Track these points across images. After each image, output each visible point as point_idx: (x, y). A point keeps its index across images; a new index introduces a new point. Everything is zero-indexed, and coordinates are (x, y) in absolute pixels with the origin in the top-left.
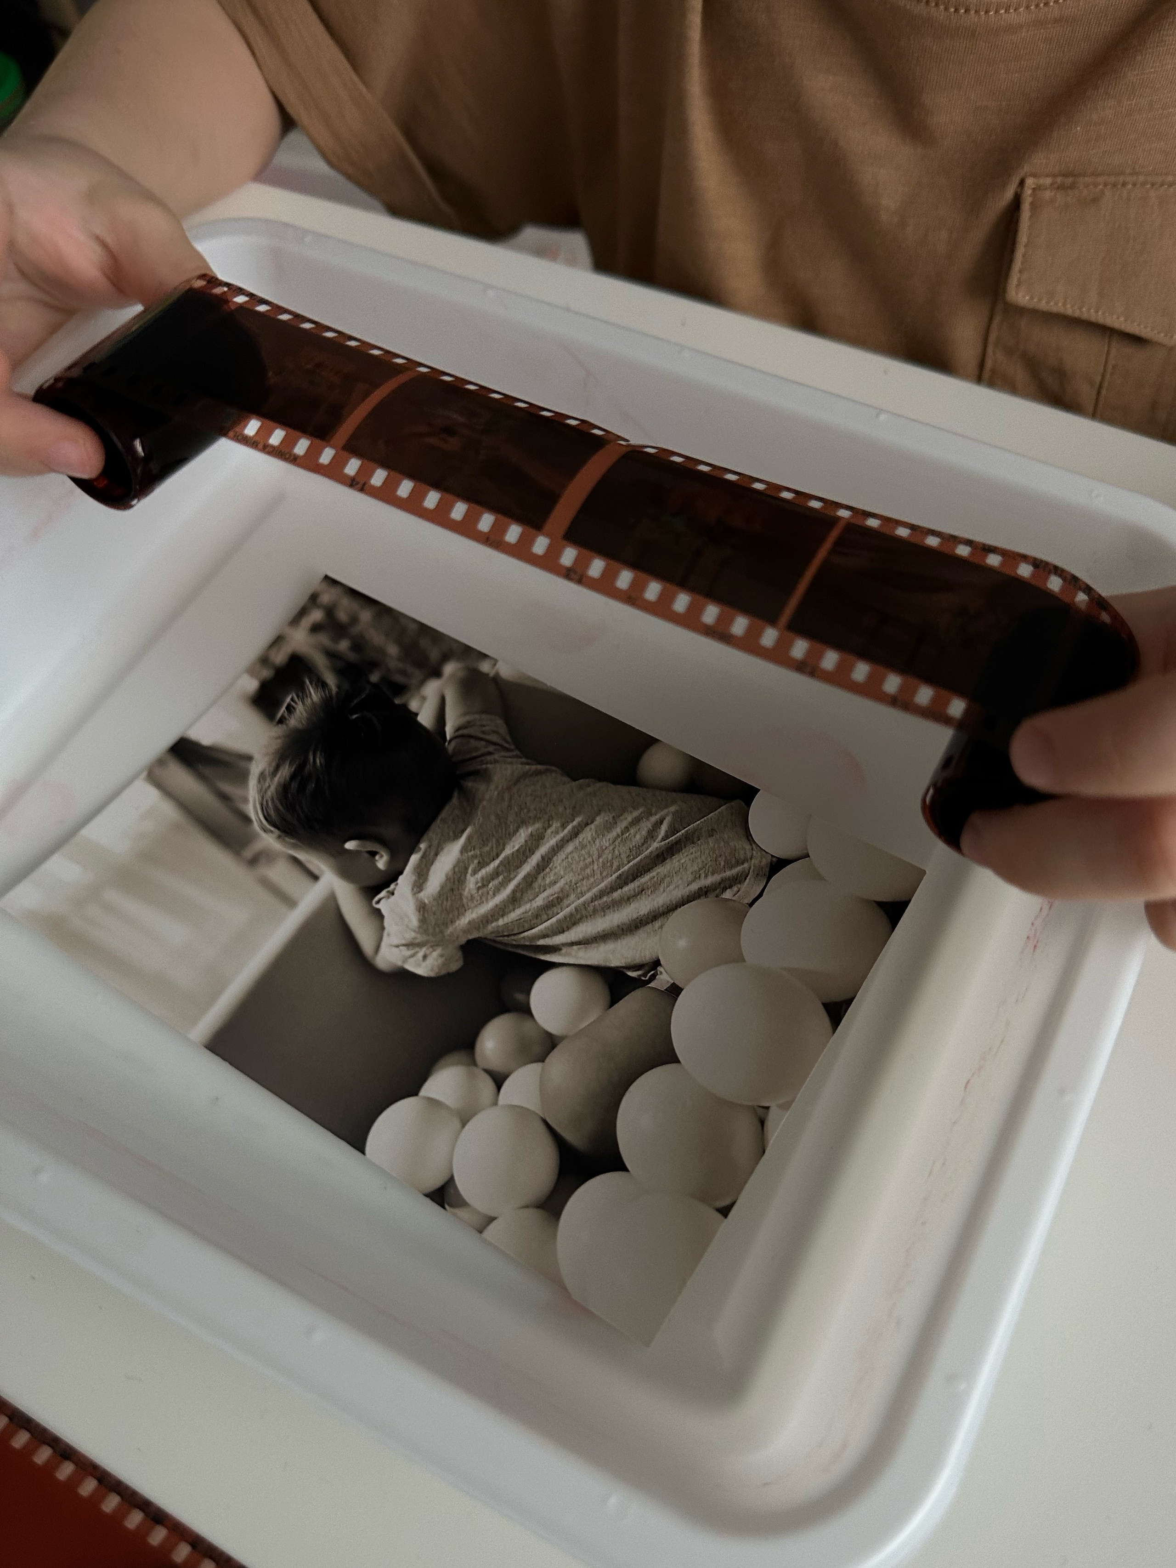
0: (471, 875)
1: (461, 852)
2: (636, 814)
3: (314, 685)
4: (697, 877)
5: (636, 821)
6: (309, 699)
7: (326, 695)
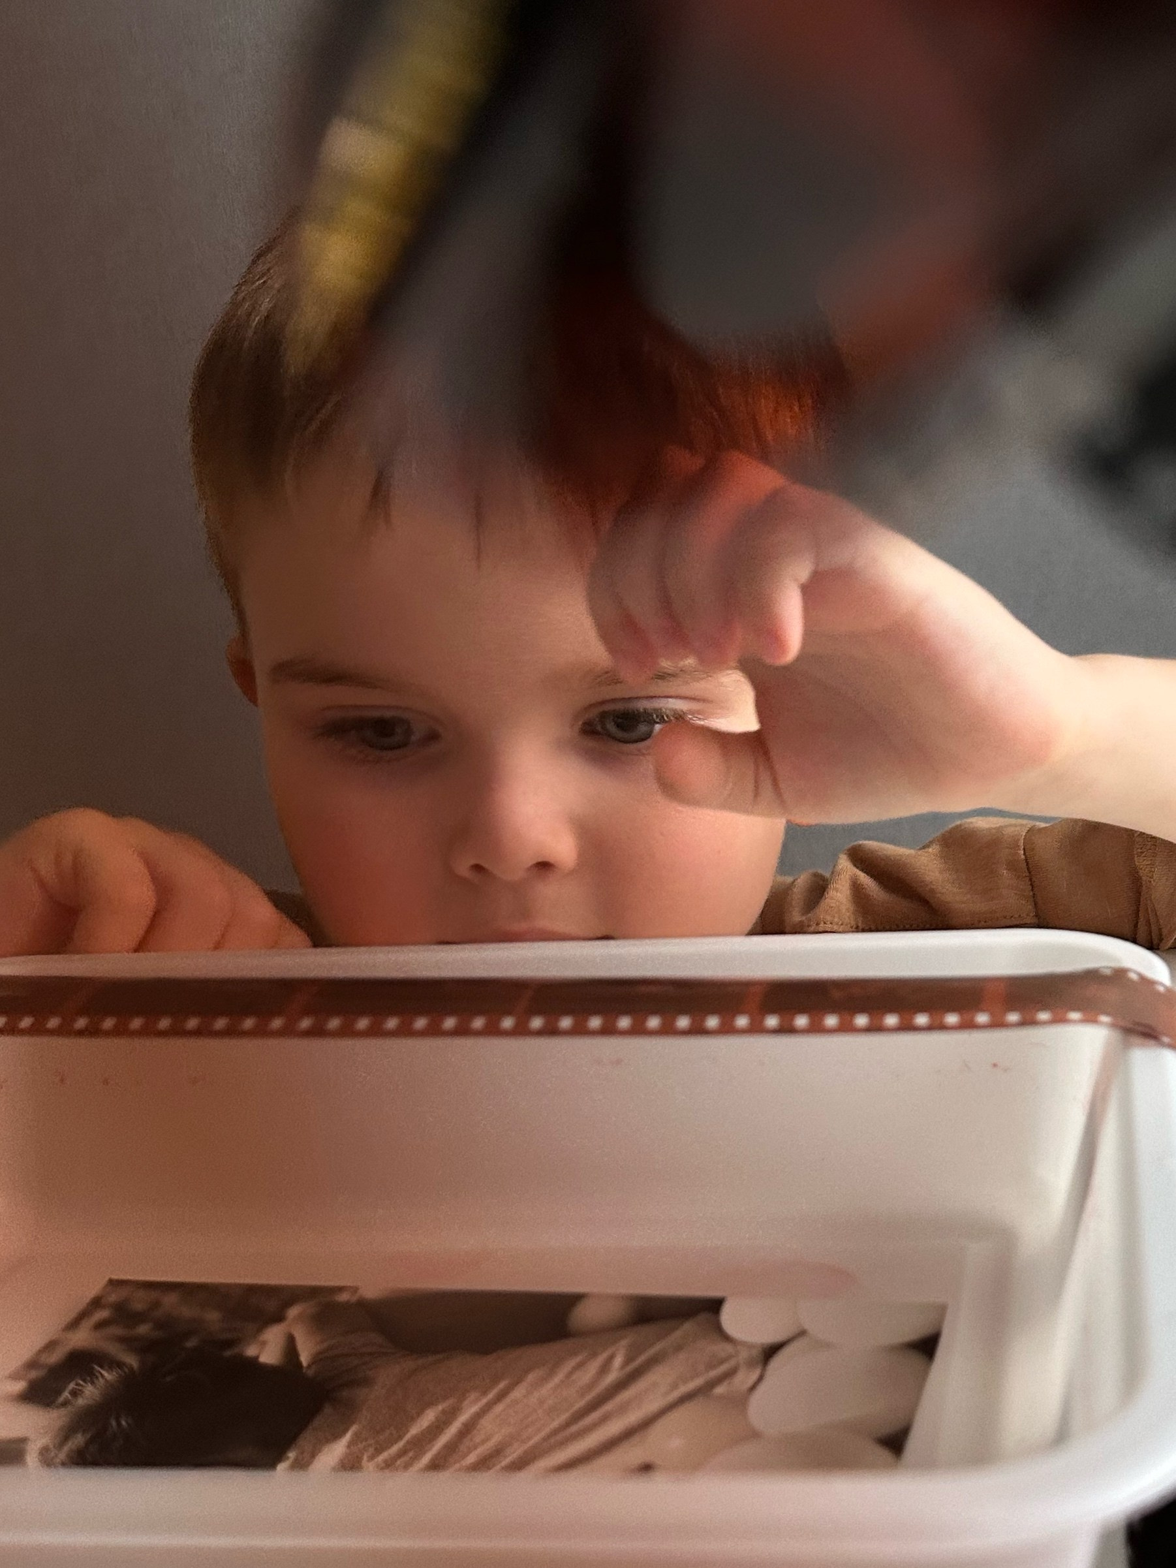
0: (368, 1461)
1: (348, 1447)
2: (579, 1359)
3: (107, 1368)
4: (675, 1386)
5: (580, 1366)
6: (101, 1379)
7: (125, 1373)
